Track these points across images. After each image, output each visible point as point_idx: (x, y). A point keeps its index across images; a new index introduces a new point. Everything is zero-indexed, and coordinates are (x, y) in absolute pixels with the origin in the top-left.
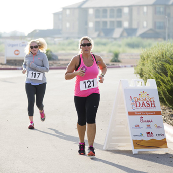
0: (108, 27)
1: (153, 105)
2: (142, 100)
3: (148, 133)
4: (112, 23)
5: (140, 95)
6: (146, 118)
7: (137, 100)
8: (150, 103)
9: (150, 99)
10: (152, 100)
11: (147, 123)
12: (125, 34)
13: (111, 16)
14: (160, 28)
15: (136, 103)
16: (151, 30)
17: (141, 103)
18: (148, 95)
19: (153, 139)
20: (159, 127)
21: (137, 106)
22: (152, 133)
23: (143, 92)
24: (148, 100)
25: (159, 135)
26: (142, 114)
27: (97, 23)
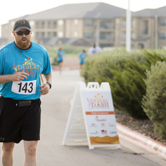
1: (107, 106)
3: (103, 131)
5: (95, 97)
8: (104, 104)
9: (104, 101)
10: (106, 101)
11: (102, 122)
14: (88, 37)
18: (102, 97)
19: (107, 136)
20: (112, 126)
21: (93, 107)
22: (106, 131)
23: (98, 94)
24: (102, 101)
25: (113, 133)
26: (97, 114)
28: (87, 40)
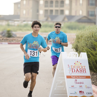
0: (54, 13)
1: (84, 71)
2: (76, 67)
3: (81, 92)
4: (57, 11)
5: (75, 64)
6: (79, 80)
7: (73, 67)
8: (82, 70)
9: (82, 67)
10: (84, 68)
11: (80, 85)
12: (66, 20)
13: (56, 6)
14: (92, 15)
15: (72, 69)
16: (85, 17)
17: (76, 70)
18: (81, 64)
19: (84, 96)
20: (88, 88)
21: (73, 72)
22: (83, 92)
23: (77, 62)
24: (80, 67)
25: (89, 93)
26: (76, 78)
27: (46, 11)
28: (90, 17)
